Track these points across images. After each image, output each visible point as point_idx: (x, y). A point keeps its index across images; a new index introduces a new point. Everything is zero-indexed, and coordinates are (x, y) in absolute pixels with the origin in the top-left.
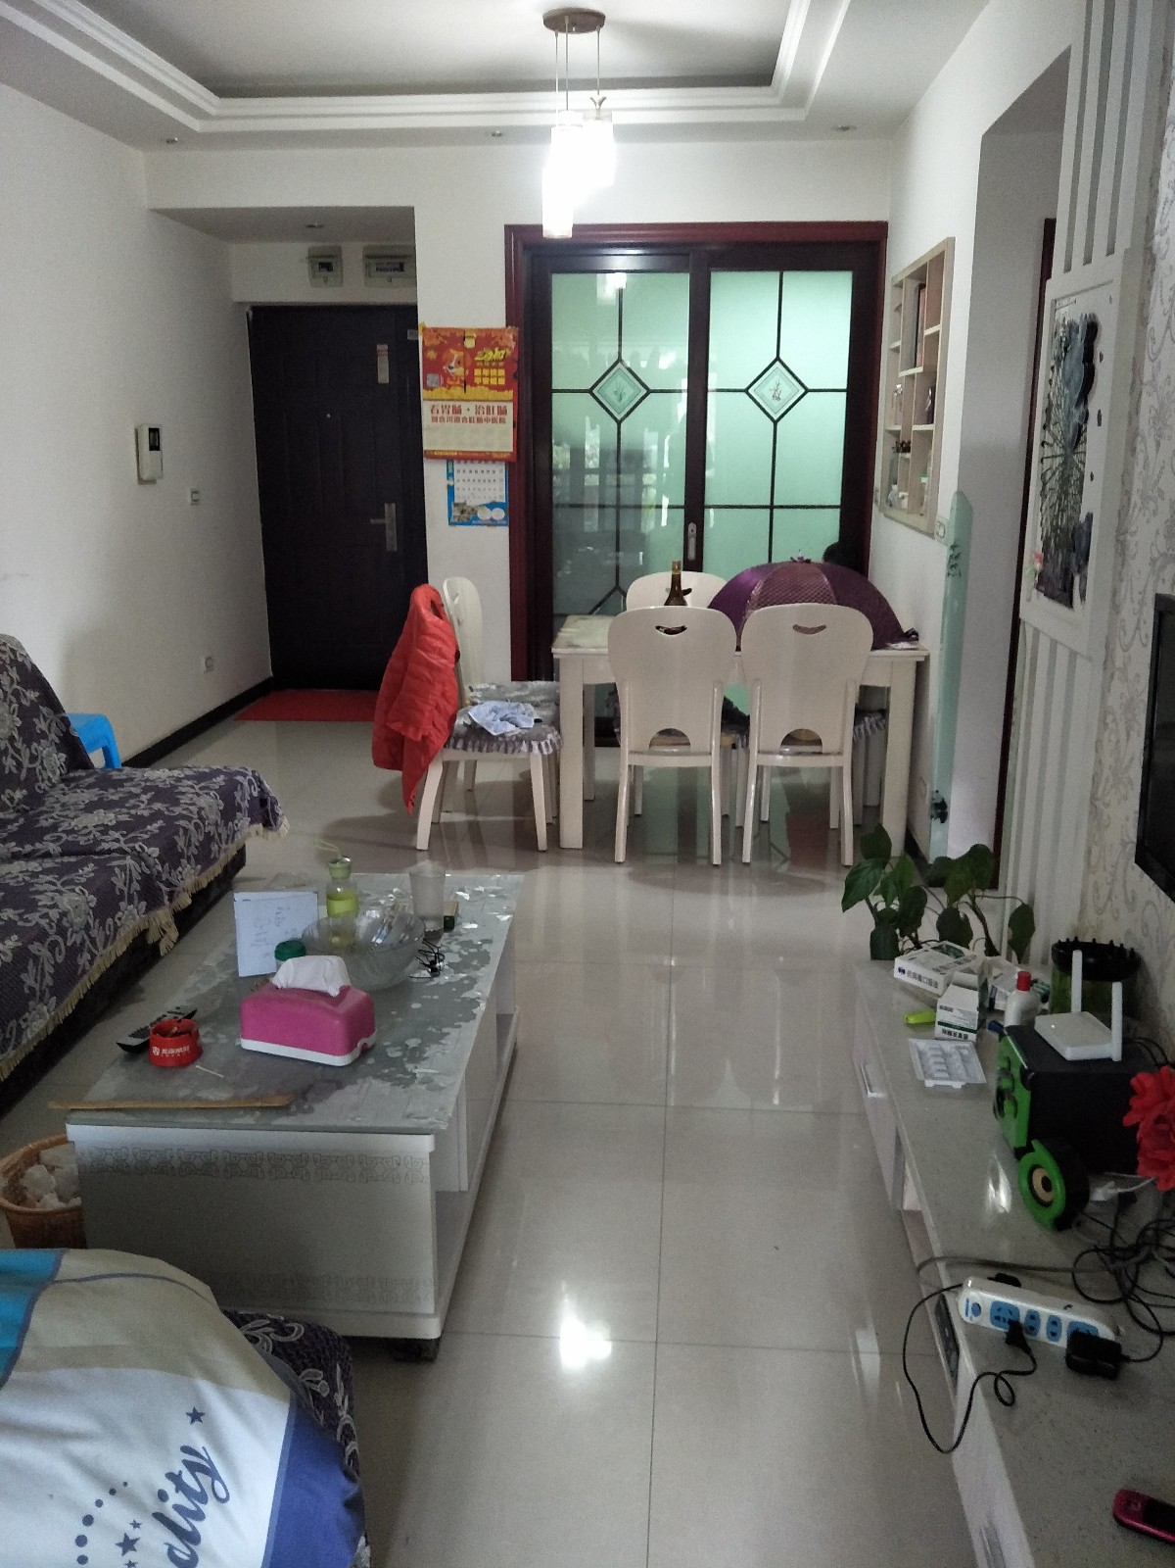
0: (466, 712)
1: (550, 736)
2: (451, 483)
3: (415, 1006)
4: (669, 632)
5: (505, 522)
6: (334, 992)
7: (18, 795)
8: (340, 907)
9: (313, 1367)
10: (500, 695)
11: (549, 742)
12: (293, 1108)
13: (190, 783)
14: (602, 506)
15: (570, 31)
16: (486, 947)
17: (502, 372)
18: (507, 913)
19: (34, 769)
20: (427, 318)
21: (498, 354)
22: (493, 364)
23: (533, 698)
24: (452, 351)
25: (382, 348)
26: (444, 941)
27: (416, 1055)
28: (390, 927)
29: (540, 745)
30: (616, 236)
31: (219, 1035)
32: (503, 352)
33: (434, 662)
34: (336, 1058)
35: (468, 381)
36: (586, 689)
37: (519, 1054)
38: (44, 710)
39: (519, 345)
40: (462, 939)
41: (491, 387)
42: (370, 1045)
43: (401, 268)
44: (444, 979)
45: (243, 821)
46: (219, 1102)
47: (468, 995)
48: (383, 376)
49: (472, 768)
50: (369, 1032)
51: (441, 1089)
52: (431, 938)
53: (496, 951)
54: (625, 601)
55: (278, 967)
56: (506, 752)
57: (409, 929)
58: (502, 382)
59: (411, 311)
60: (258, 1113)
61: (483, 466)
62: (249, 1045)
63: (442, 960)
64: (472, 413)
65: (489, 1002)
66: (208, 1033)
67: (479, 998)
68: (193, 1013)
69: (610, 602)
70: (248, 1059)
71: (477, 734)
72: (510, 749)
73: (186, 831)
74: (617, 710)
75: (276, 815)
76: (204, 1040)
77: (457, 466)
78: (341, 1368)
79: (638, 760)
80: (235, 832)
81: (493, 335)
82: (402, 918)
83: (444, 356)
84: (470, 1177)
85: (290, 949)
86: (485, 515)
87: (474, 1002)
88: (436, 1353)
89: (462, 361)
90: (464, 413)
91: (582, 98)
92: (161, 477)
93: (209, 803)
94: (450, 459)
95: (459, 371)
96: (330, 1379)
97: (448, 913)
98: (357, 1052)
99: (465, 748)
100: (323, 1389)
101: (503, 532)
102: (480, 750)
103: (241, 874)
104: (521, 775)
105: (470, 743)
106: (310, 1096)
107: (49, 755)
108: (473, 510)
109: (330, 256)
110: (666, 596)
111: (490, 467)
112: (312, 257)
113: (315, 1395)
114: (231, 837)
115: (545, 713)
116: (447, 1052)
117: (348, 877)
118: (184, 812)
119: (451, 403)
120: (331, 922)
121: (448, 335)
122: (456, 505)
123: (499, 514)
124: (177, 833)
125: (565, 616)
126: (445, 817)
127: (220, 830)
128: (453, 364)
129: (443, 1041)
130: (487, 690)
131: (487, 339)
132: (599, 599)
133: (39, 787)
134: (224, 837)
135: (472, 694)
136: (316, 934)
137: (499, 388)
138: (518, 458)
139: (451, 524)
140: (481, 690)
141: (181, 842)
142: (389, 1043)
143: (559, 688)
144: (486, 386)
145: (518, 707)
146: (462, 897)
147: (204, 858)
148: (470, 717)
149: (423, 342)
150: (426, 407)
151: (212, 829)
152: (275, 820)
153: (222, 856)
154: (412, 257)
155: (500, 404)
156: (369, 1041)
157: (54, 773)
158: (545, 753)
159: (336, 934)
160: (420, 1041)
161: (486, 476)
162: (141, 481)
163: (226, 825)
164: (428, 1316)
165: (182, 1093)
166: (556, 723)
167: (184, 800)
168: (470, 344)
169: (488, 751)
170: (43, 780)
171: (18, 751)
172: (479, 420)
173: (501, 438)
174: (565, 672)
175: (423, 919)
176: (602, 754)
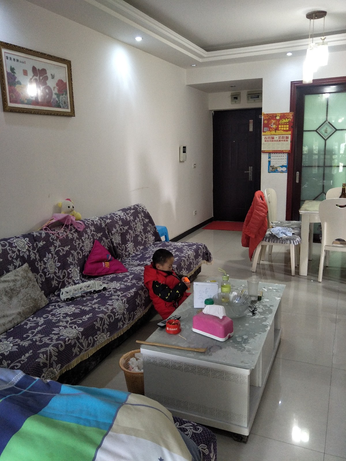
0: (270, 230)
1: (297, 239)
2: (270, 160)
3: (247, 325)
4: (341, 207)
5: (286, 171)
6: (221, 318)
7: (141, 248)
8: (225, 290)
9: (204, 444)
10: (281, 225)
11: (297, 241)
12: (206, 353)
13: (186, 247)
14: (318, 167)
15: (315, 19)
16: (271, 308)
17: (288, 126)
18: (279, 297)
19: (146, 241)
20: (265, 111)
21: (287, 121)
22: (285, 124)
23: (292, 226)
24: (272, 120)
25: (251, 121)
26: (257, 305)
27: (246, 341)
28: (240, 298)
29: (294, 242)
30: (327, 82)
31: (187, 326)
32: (288, 120)
33: (261, 214)
34: (221, 339)
35: (277, 129)
36: (311, 224)
37: (281, 342)
38: (150, 224)
39: (293, 118)
40: (264, 304)
41: (284, 131)
42: (231, 336)
43: (258, 97)
44: (257, 317)
45: (200, 259)
46: (184, 348)
47: (264, 323)
48: (251, 129)
49: (271, 247)
50: (231, 331)
51: (253, 354)
52: (253, 302)
53: (275, 309)
54: (325, 197)
55: (205, 306)
56: (282, 243)
57: (246, 299)
58: (287, 129)
59: (261, 109)
60: (195, 353)
61: (280, 155)
62: (195, 330)
63: (256, 310)
64: (277, 139)
65: (271, 326)
66: (183, 325)
67: (268, 325)
68: (180, 318)
69: (320, 196)
70: (194, 335)
71: (274, 238)
72: (284, 243)
73: (184, 261)
74: (321, 232)
75: (210, 258)
76: (182, 327)
77: (272, 155)
78: (213, 445)
79: (328, 249)
80: (198, 262)
81: (285, 115)
82: (244, 295)
83: (270, 122)
84: (262, 382)
85: (209, 302)
86: (280, 169)
87: (266, 326)
88: (247, 440)
89: (275, 123)
90: (275, 139)
91: (318, 39)
92: (186, 160)
93: (191, 253)
94: (269, 153)
95: (274, 126)
96: (209, 448)
97: (259, 295)
98: (227, 337)
99: (269, 241)
100: (206, 452)
101: (285, 175)
102: (274, 242)
103: (200, 274)
104: (287, 250)
105: (271, 240)
106: (212, 350)
107: (150, 237)
108: (276, 168)
109: (237, 95)
110: (340, 194)
111: (282, 155)
112: (232, 96)
113: (204, 454)
114: (197, 264)
115: (296, 231)
116: (256, 342)
117: (228, 281)
118: (184, 255)
119: (271, 136)
120: (222, 294)
121: (271, 115)
122: (271, 166)
123: (284, 169)
124: (182, 262)
125: (304, 201)
126: (261, 262)
127: (194, 261)
128: (272, 124)
129: (255, 338)
130: (277, 223)
131: (283, 116)
132: (316, 195)
133: (147, 246)
134: (195, 264)
135: (272, 224)
136: (217, 297)
137: (286, 131)
138: (292, 152)
139: (269, 172)
140: (275, 223)
141: (183, 264)
142: (237, 336)
143: (301, 223)
144: (282, 130)
145: (287, 229)
146: (264, 290)
147: (189, 269)
148: (271, 231)
149: (263, 118)
150: (263, 138)
151: (192, 261)
152: (210, 259)
153: (194, 269)
154: (261, 93)
155: (286, 135)
156: (231, 334)
157: (151, 242)
158: (295, 244)
159: (223, 298)
160: (247, 337)
161: (281, 158)
162: (180, 162)
163: (196, 260)
164: (245, 427)
165: (173, 343)
166: (299, 235)
167: (184, 252)
168: (278, 118)
169: (276, 243)
170: (148, 244)
171: (142, 235)
172: (280, 141)
173: (286, 146)
174: (303, 218)
175: (251, 296)
176: (315, 245)
